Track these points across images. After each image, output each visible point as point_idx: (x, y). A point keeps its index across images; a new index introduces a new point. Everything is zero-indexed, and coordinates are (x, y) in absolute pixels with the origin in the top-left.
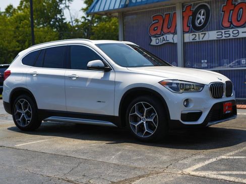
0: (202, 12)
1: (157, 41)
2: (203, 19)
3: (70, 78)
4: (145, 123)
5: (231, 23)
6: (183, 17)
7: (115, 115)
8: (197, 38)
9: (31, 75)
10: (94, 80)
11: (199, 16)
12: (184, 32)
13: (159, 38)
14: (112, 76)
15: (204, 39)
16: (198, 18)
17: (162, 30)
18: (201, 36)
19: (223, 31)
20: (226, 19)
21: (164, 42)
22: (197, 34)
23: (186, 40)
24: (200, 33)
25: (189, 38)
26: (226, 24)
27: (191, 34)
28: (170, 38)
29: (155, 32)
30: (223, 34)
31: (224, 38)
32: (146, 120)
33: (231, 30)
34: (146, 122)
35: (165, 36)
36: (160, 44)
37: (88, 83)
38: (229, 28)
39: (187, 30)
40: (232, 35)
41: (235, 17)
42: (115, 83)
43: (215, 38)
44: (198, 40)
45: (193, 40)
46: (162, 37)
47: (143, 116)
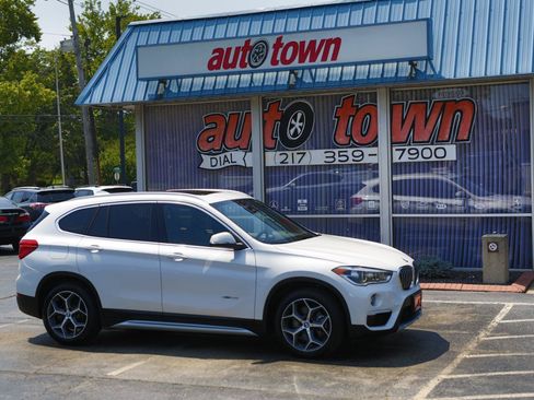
0: (299, 115)
1: (214, 162)
2: (301, 128)
3: (170, 259)
4: (308, 329)
5: (351, 137)
6: (264, 122)
7: (257, 318)
8: (289, 160)
9: (87, 250)
10: (216, 264)
11: (293, 122)
12: (266, 148)
13: (218, 157)
14: (249, 258)
15: (302, 163)
16: (292, 126)
17: (223, 141)
18: (297, 158)
19: (336, 151)
20: (342, 131)
21: (227, 164)
22: (289, 153)
23: (270, 163)
24: (295, 152)
25: (274, 159)
26: (342, 139)
27: (279, 153)
28: (238, 157)
29: (210, 146)
30: (336, 157)
31: (337, 162)
32: (311, 325)
33: (350, 150)
34: (311, 328)
35: (228, 154)
36: (218, 167)
37: (206, 269)
38: (348, 145)
39: (271, 144)
40: (351, 158)
41: (357, 128)
42: (256, 269)
43: (322, 163)
44: (290, 164)
45: (282, 162)
46: (222, 156)
47: (305, 319)
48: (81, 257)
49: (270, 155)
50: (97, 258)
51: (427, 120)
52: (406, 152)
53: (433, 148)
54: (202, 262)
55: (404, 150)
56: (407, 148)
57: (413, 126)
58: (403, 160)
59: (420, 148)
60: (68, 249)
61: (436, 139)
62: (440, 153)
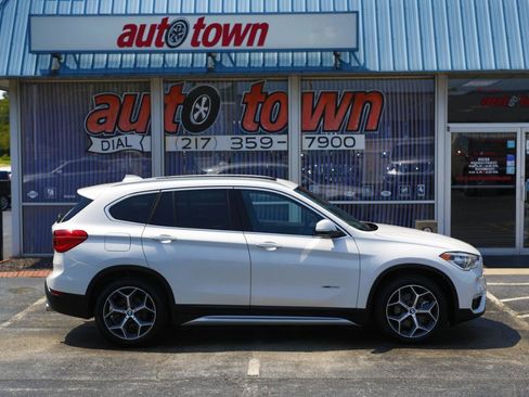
0: (204, 100)
2: (206, 112)
3: (262, 248)
4: (414, 316)
5: (260, 124)
6: (165, 106)
7: (359, 307)
8: (193, 145)
9: (156, 241)
10: (314, 253)
11: (197, 106)
12: (167, 133)
13: (110, 140)
14: (350, 246)
15: (207, 149)
16: (196, 110)
17: (117, 123)
18: (202, 143)
19: (244, 137)
20: (250, 118)
21: (121, 148)
22: (193, 138)
24: (199, 138)
25: (175, 143)
27: (181, 137)
28: (134, 141)
29: (101, 128)
30: (244, 143)
31: (244, 149)
32: (417, 311)
33: (258, 137)
34: (417, 314)
35: (122, 138)
36: (111, 151)
37: (303, 258)
38: (255, 132)
39: (173, 129)
40: (259, 144)
41: (266, 115)
42: (360, 257)
44: (193, 149)
45: (184, 148)
46: (116, 139)
47: (410, 306)
48: (149, 249)
49: (171, 139)
50: (170, 249)
51: (337, 109)
52: (316, 140)
53: (343, 137)
54: (299, 251)
55: (314, 138)
56: (317, 136)
57: (323, 115)
58: (312, 148)
59: (330, 136)
60: (130, 240)
61: (346, 129)
62: (349, 142)
